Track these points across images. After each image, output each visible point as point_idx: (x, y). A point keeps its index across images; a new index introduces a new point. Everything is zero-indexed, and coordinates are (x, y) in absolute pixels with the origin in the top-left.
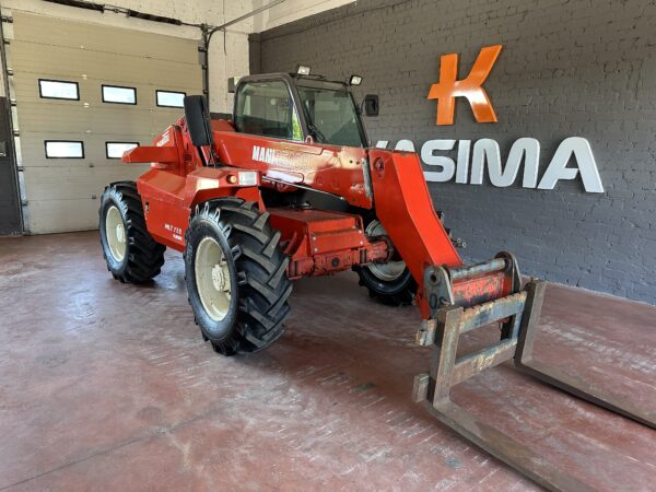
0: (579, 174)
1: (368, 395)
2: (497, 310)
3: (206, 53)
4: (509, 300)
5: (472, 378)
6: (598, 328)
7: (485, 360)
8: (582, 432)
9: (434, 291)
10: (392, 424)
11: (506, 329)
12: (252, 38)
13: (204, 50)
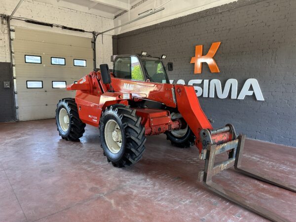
0: (254, 93)
1: (178, 181)
2: (228, 146)
3: (95, 44)
4: (232, 142)
5: (218, 174)
6: (266, 155)
7: (224, 166)
8: (263, 192)
9: (205, 139)
10: (190, 191)
11: (231, 154)
12: (114, 37)
13: (94, 42)
